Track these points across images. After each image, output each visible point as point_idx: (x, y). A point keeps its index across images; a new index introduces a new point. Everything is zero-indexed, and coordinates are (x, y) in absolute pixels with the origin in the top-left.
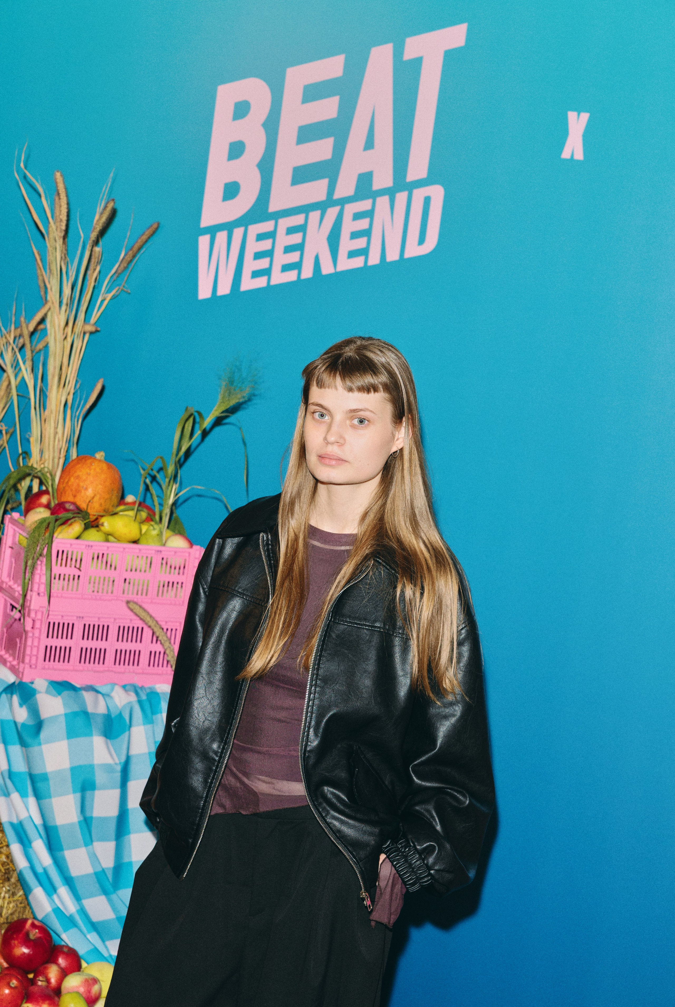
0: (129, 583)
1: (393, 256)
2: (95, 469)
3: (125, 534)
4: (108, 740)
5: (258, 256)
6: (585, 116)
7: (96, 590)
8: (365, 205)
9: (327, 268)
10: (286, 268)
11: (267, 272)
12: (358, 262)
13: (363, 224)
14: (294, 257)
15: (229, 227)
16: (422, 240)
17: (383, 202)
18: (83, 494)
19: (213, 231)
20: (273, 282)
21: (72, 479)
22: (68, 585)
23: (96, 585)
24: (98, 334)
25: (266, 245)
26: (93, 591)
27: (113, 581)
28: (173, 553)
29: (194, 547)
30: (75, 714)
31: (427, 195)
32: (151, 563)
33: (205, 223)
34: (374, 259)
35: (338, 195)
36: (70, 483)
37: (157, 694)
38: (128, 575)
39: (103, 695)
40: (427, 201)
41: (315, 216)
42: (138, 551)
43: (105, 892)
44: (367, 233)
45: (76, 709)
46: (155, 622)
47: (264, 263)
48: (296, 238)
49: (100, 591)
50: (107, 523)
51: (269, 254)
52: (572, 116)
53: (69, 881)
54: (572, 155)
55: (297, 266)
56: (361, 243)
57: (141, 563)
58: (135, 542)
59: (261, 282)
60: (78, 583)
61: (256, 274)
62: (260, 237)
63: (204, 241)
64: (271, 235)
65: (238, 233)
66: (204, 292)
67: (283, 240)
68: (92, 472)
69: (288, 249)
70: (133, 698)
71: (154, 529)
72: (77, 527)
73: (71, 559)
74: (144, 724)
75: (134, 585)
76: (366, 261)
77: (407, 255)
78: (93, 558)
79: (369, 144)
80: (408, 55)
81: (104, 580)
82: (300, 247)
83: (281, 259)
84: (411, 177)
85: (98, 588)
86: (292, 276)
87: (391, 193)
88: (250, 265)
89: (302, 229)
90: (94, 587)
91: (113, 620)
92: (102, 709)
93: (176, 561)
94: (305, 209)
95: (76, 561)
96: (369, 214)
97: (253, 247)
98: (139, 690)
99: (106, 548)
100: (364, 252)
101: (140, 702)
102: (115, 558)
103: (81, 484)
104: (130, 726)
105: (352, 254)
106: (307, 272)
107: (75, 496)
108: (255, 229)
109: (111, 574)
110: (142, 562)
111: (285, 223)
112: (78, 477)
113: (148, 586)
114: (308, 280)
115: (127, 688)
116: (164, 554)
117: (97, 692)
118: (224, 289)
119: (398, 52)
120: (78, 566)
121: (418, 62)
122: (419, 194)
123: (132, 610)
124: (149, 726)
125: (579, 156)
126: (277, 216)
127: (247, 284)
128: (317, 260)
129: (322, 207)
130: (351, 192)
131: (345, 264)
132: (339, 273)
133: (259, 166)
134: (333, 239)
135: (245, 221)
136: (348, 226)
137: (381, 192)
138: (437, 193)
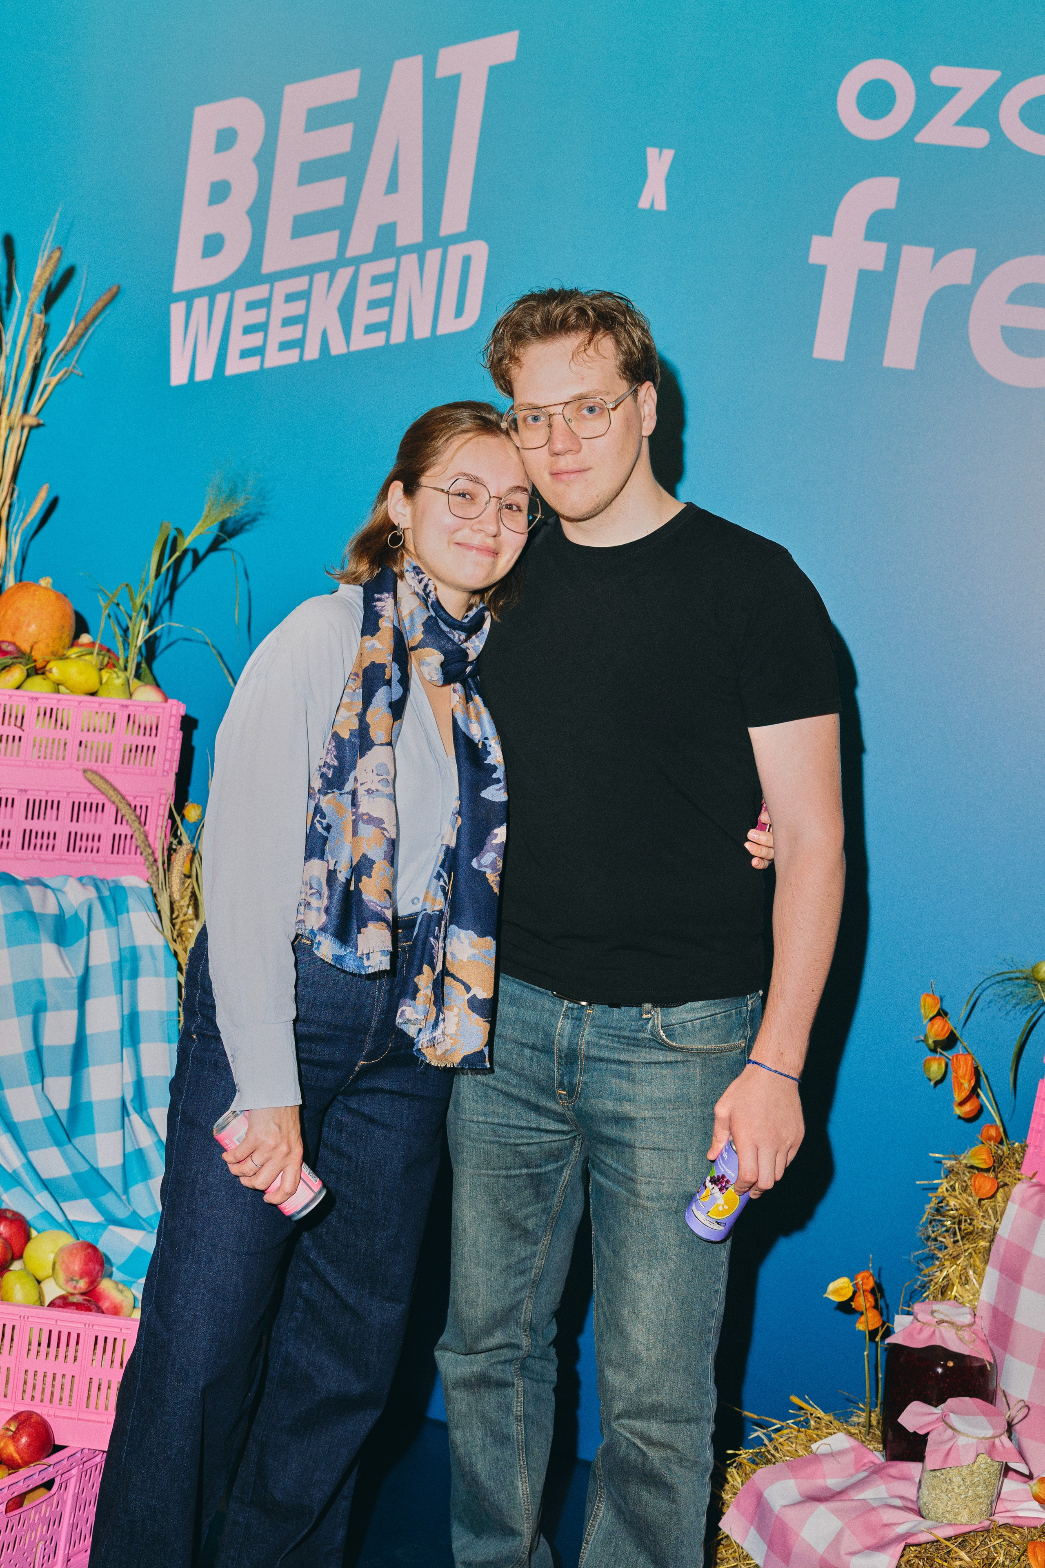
0: (86, 747)
1: (422, 331)
2: (39, 600)
3: (80, 683)
4: (62, 949)
5: (248, 330)
6: (669, 154)
7: (42, 754)
8: (386, 266)
9: (338, 347)
10: (285, 346)
11: (259, 351)
12: (377, 340)
13: (384, 290)
14: (295, 332)
15: (211, 292)
16: (459, 312)
17: (410, 261)
18: (24, 629)
19: (189, 297)
20: (268, 364)
21: (10, 612)
22: (6, 748)
23: (43, 749)
24: (42, 429)
25: (258, 316)
26: (39, 757)
27: (65, 744)
28: (143, 709)
29: (169, 701)
30: (17, 915)
31: (466, 253)
32: (114, 722)
33: (179, 286)
34: (398, 336)
35: (352, 252)
36: (7, 617)
37: (123, 888)
38: (85, 736)
39: (53, 890)
40: (467, 261)
41: (321, 279)
42: (97, 705)
43: (58, 1143)
44: (389, 302)
45: (20, 909)
46: (119, 796)
47: (255, 340)
48: (298, 308)
49: (48, 756)
50: (56, 669)
51: (262, 327)
52: (652, 153)
54: (652, 204)
55: (299, 344)
56: (381, 314)
57: (102, 722)
58: (93, 694)
59: (252, 364)
60: (19, 747)
61: (246, 354)
62: (251, 306)
63: (177, 310)
64: (266, 303)
65: (222, 299)
66: (178, 377)
67: (281, 310)
68: (36, 602)
69: (287, 322)
70: (92, 894)
71: (118, 677)
72: (17, 674)
73: (10, 716)
74: (106, 927)
75: (92, 749)
76: (388, 339)
77: (441, 330)
78: (38, 715)
79: (392, 186)
80: (443, 70)
81: (53, 743)
82: (302, 319)
83: (278, 334)
84: (446, 229)
85: (46, 753)
86: (291, 357)
87: (420, 250)
88: (238, 342)
89: (305, 295)
90: (39, 751)
91: (65, 794)
92: (52, 908)
93: (146, 719)
94: (310, 270)
95: (16, 717)
96: (392, 277)
97: (242, 318)
98: (99, 883)
99: (55, 701)
100: (385, 326)
101: (101, 899)
102: (67, 715)
103: (22, 619)
104: (89, 929)
105: (370, 329)
106: (312, 352)
107: (13, 634)
108: (244, 295)
109: (62, 734)
110: (102, 720)
111: (283, 288)
112: (17, 609)
113: (109, 751)
114: (312, 362)
115: (85, 880)
116: (131, 710)
117: (46, 886)
118: (204, 373)
119: (430, 68)
120: (19, 724)
121: (454, 81)
122: (456, 252)
123: (90, 782)
124: (113, 930)
125: (661, 205)
126: (273, 278)
127: (235, 366)
128: (324, 334)
129: (331, 267)
130: (368, 248)
131: (361, 342)
132: (353, 353)
133: (249, 213)
134: (346, 311)
135: (231, 284)
136: (365, 293)
137: (408, 249)
138: (479, 250)
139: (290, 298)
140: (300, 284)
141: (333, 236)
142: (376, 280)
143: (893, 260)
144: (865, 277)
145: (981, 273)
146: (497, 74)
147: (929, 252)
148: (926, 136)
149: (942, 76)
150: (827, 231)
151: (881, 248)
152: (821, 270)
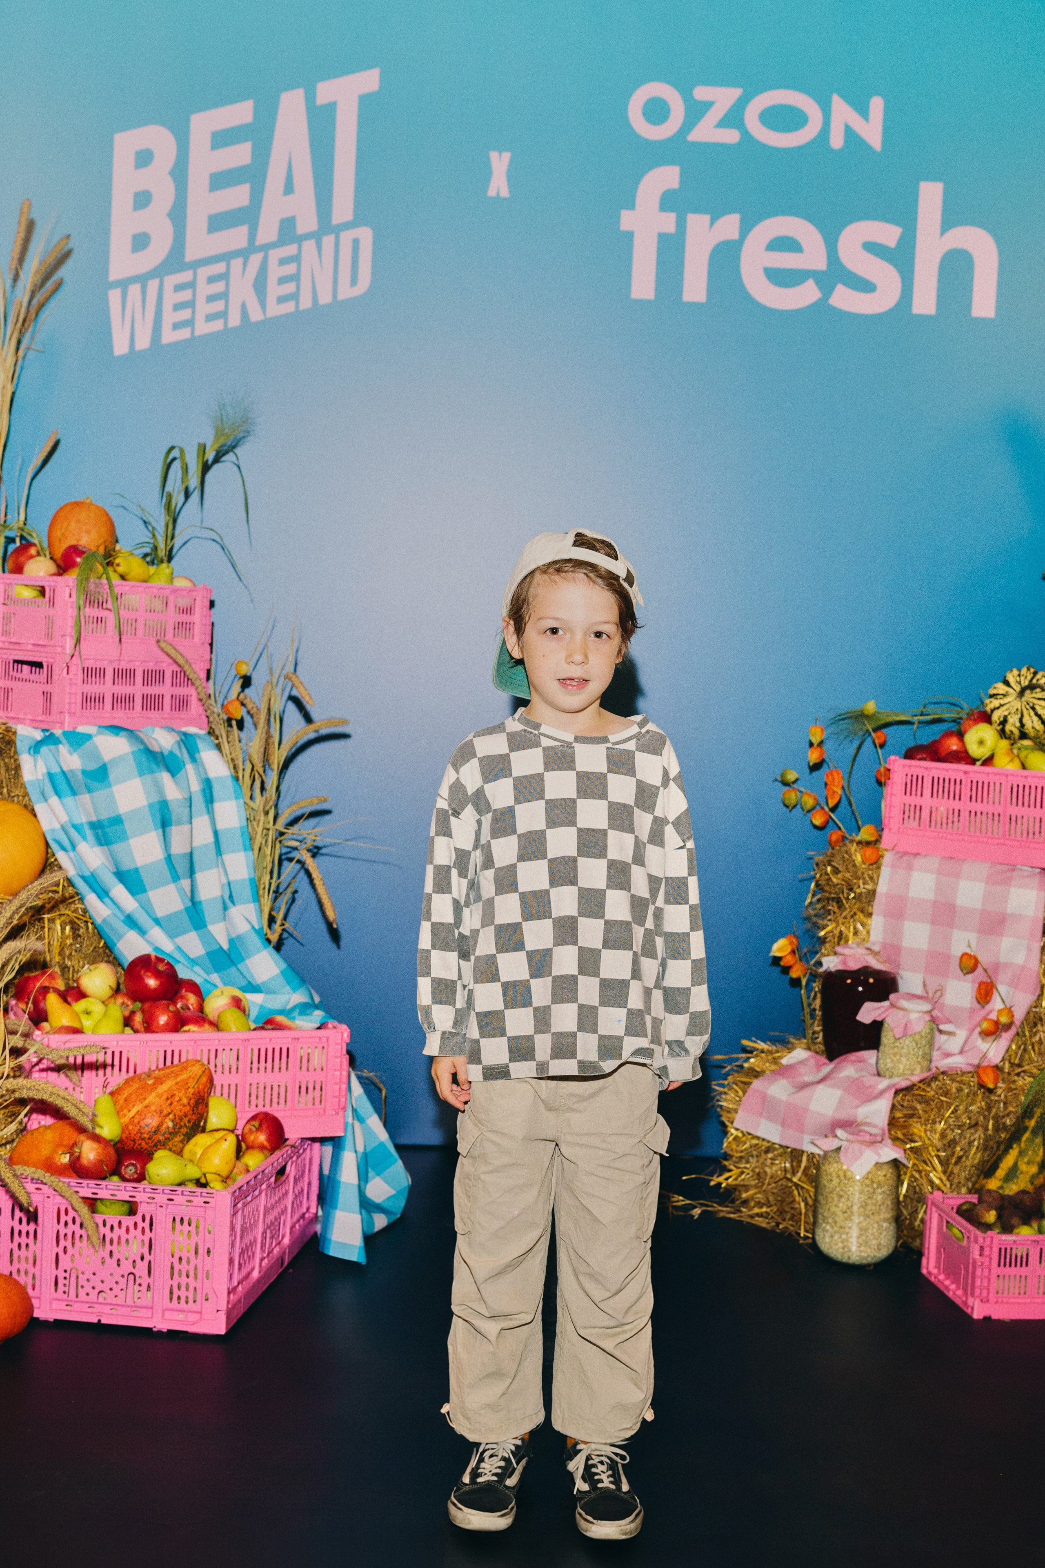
0: (149, 625)
1: (325, 298)
2: (94, 513)
3: (139, 574)
4: (173, 777)
5: (178, 307)
6: (506, 156)
8: (291, 250)
9: (256, 315)
10: (210, 318)
11: (190, 323)
12: (289, 307)
13: (291, 269)
14: (219, 306)
15: (142, 280)
16: (354, 281)
17: (309, 246)
19: (124, 284)
20: (198, 333)
22: (97, 627)
25: (186, 295)
27: (135, 623)
31: (356, 237)
32: (167, 604)
33: (113, 276)
34: (306, 303)
35: (260, 240)
37: (191, 735)
38: (148, 616)
40: (356, 243)
41: (237, 263)
42: (155, 590)
44: (295, 278)
46: (184, 660)
47: (185, 314)
48: (219, 287)
49: (125, 633)
50: (122, 564)
51: (190, 304)
52: (493, 155)
53: (157, 921)
54: (498, 194)
55: (223, 315)
56: (290, 288)
58: (146, 581)
59: (184, 334)
60: (104, 627)
61: (176, 326)
62: (179, 288)
63: (115, 296)
64: (191, 285)
65: (153, 285)
66: (120, 347)
67: (204, 289)
69: (211, 299)
71: (168, 567)
74: (191, 762)
75: (153, 626)
76: (297, 306)
77: (341, 296)
79: (289, 189)
80: (321, 99)
81: (127, 623)
82: (224, 296)
84: (337, 220)
85: (123, 630)
86: (217, 325)
87: (317, 236)
88: (169, 317)
89: (225, 276)
91: (138, 664)
93: (187, 601)
94: (227, 257)
95: (101, 602)
96: (296, 259)
97: (171, 298)
100: (294, 297)
101: (182, 741)
104: (183, 765)
105: (282, 300)
106: (234, 320)
109: (133, 614)
110: (158, 603)
111: (204, 273)
113: (165, 627)
114: (235, 329)
115: (168, 730)
118: (143, 342)
119: (310, 97)
120: (105, 607)
121: (331, 107)
122: (347, 237)
123: (162, 650)
124: (195, 766)
125: (505, 193)
126: (195, 265)
127: (169, 336)
128: (244, 307)
129: (244, 254)
130: (273, 237)
131: (275, 310)
132: (271, 319)
133: (169, 215)
134: (260, 286)
135: (159, 272)
136: (275, 272)
137: (307, 236)
138: (365, 234)
139: (211, 280)
140: (219, 268)
141: (244, 230)
142: (283, 262)
143: (681, 224)
144: (663, 238)
145: (746, 229)
146: (365, 101)
147: (707, 218)
148: (695, 136)
149: (701, 93)
150: (631, 206)
151: (673, 216)
152: (630, 235)
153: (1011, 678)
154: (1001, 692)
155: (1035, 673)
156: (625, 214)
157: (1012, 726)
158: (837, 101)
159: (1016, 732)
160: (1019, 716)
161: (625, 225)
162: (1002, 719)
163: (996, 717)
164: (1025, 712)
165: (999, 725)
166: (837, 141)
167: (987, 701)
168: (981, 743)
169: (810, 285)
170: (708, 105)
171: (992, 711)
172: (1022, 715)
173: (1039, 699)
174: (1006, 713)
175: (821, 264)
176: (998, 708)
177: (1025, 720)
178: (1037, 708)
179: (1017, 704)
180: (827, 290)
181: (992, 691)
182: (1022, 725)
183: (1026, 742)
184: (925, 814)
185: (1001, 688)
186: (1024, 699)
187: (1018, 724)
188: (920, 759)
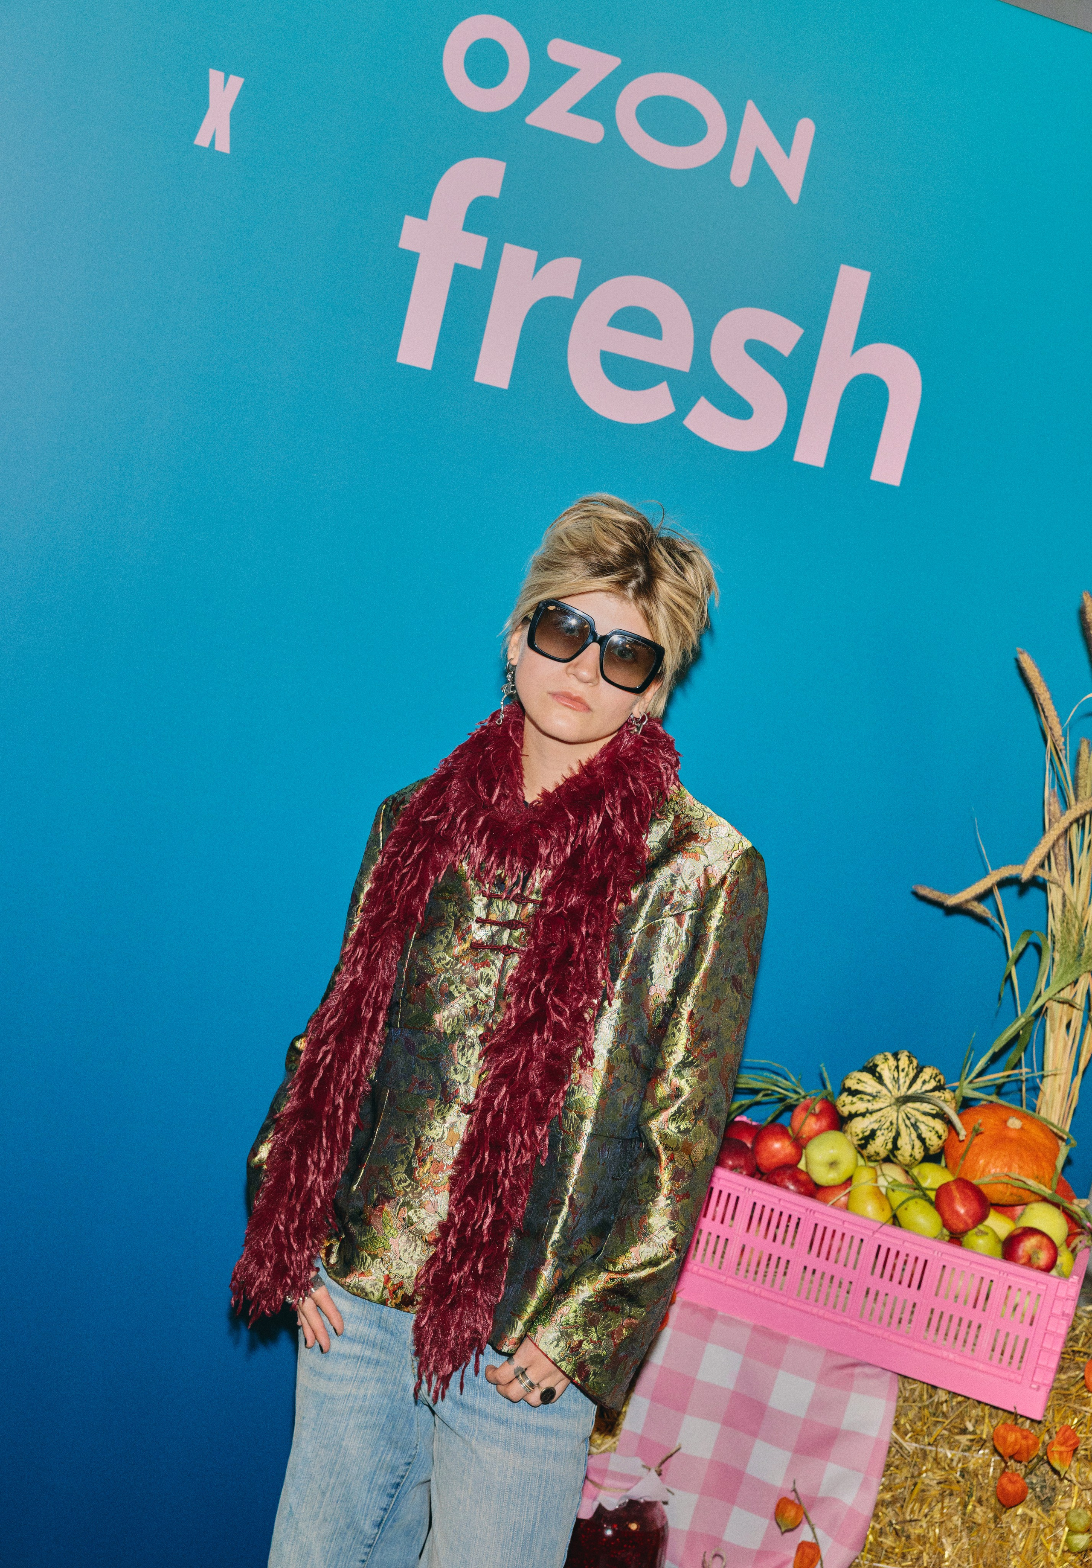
6: (236, 83)
52: (215, 77)
54: (213, 143)
125: (223, 146)
143: (493, 258)
144: (460, 274)
145: (585, 286)
148: (538, 118)
149: (558, 51)
150: (422, 213)
151: (481, 242)
152: (412, 258)
153: (886, 1068)
154: (869, 1090)
155: (920, 1070)
156: (410, 223)
157: (879, 1145)
158: (752, 112)
159: (883, 1154)
160: (893, 1134)
161: (405, 243)
162: (867, 1134)
163: (859, 1126)
164: (903, 1128)
165: (860, 1140)
166: (740, 175)
167: (845, 1098)
168: (833, 1164)
169: (662, 391)
170: (566, 73)
171: (852, 1116)
172: (898, 1135)
173: (925, 1114)
174: (875, 1126)
175: (682, 361)
176: (863, 1115)
177: (900, 1143)
178: (923, 1128)
179: (891, 1114)
180: (684, 404)
181: (851, 1083)
182: (895, 1147)
183: (893, 1173)
184: (733, 1251)
185: (868, 1083)
186: (903, 1107)
187: (890, 1146)
188: (732, 1168)
